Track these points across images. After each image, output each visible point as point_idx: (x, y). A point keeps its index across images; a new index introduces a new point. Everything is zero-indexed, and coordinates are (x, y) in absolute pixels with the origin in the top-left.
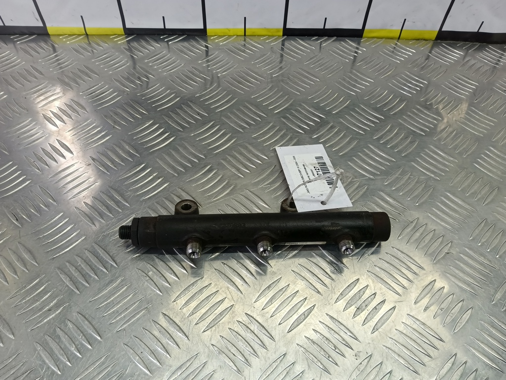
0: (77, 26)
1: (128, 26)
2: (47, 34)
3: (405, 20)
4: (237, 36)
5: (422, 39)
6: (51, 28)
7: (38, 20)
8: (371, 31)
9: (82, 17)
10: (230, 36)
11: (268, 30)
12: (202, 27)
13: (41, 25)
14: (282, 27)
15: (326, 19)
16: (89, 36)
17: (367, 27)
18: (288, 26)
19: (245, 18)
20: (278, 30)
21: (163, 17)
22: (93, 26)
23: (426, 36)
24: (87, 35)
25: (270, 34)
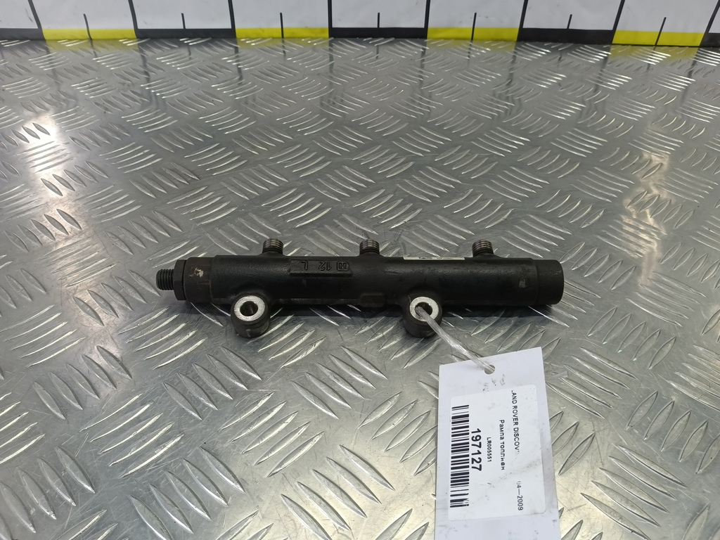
0: (79, 28)
1: (140, 26)
2: (43, 39)
3: (476, 14)
4: (273, 38)
5: (501, 40)
6: (48, 30)
7: (31, 20)
8: (436, 30)
9: (85, 15)
10: (264, 39)
11: (311, 30)
12: (229, 26)
13: (35, 26)
14: (327, 25)
15: (379, 14)
16: (94, 42)
17: (430, 25)
18: (334, 25)
19: (281, 14)
20: (322, 31)
21: (183, 15)
22: (98, 27)
23: (506, 36)
24: (91, 39)
25: (313, 35)
